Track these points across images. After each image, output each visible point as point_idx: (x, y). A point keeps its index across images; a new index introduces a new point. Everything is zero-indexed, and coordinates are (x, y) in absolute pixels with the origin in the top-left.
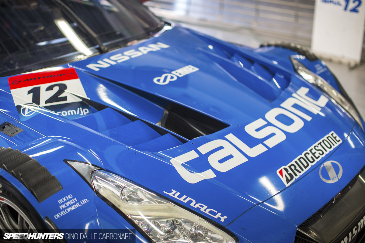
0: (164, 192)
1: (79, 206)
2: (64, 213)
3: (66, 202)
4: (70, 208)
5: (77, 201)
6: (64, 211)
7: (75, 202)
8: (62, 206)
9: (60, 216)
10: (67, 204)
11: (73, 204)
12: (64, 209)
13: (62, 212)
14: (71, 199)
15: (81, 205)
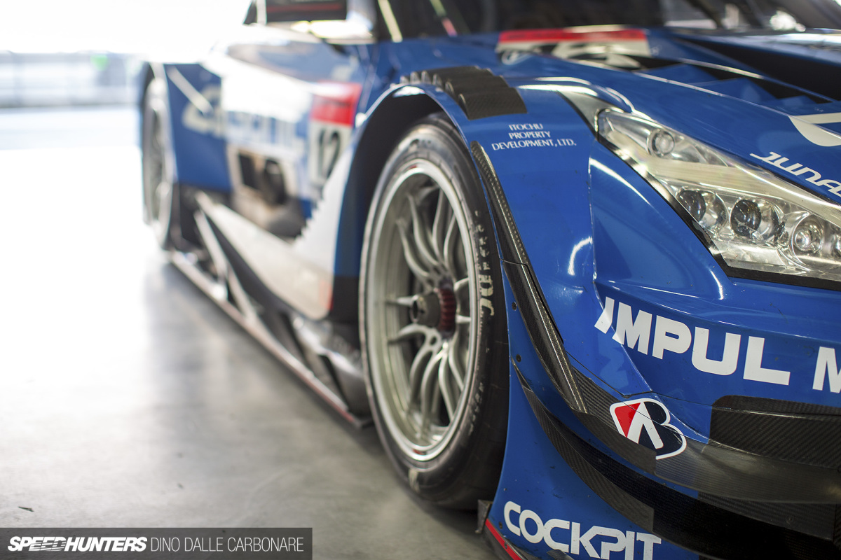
0: (752, 155)
1: (552, 144)
2: (514, 146)
3: (525, 131)
4: (531, 142)
5: (549, 136)
6: (515, 143)
7: (544, 136)
8: (514, 134)
9: (504, 146)
10: (527, 135)
11: (539, 138)
12: (515, 139)
13: (510, 143)
14: (538, 130)
15: (556, 145)
